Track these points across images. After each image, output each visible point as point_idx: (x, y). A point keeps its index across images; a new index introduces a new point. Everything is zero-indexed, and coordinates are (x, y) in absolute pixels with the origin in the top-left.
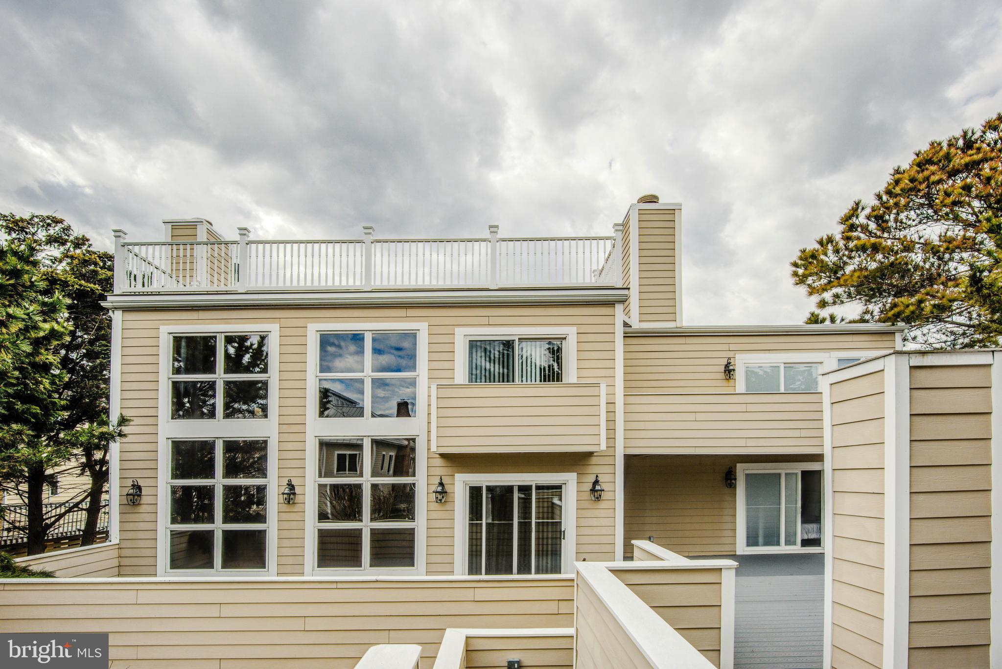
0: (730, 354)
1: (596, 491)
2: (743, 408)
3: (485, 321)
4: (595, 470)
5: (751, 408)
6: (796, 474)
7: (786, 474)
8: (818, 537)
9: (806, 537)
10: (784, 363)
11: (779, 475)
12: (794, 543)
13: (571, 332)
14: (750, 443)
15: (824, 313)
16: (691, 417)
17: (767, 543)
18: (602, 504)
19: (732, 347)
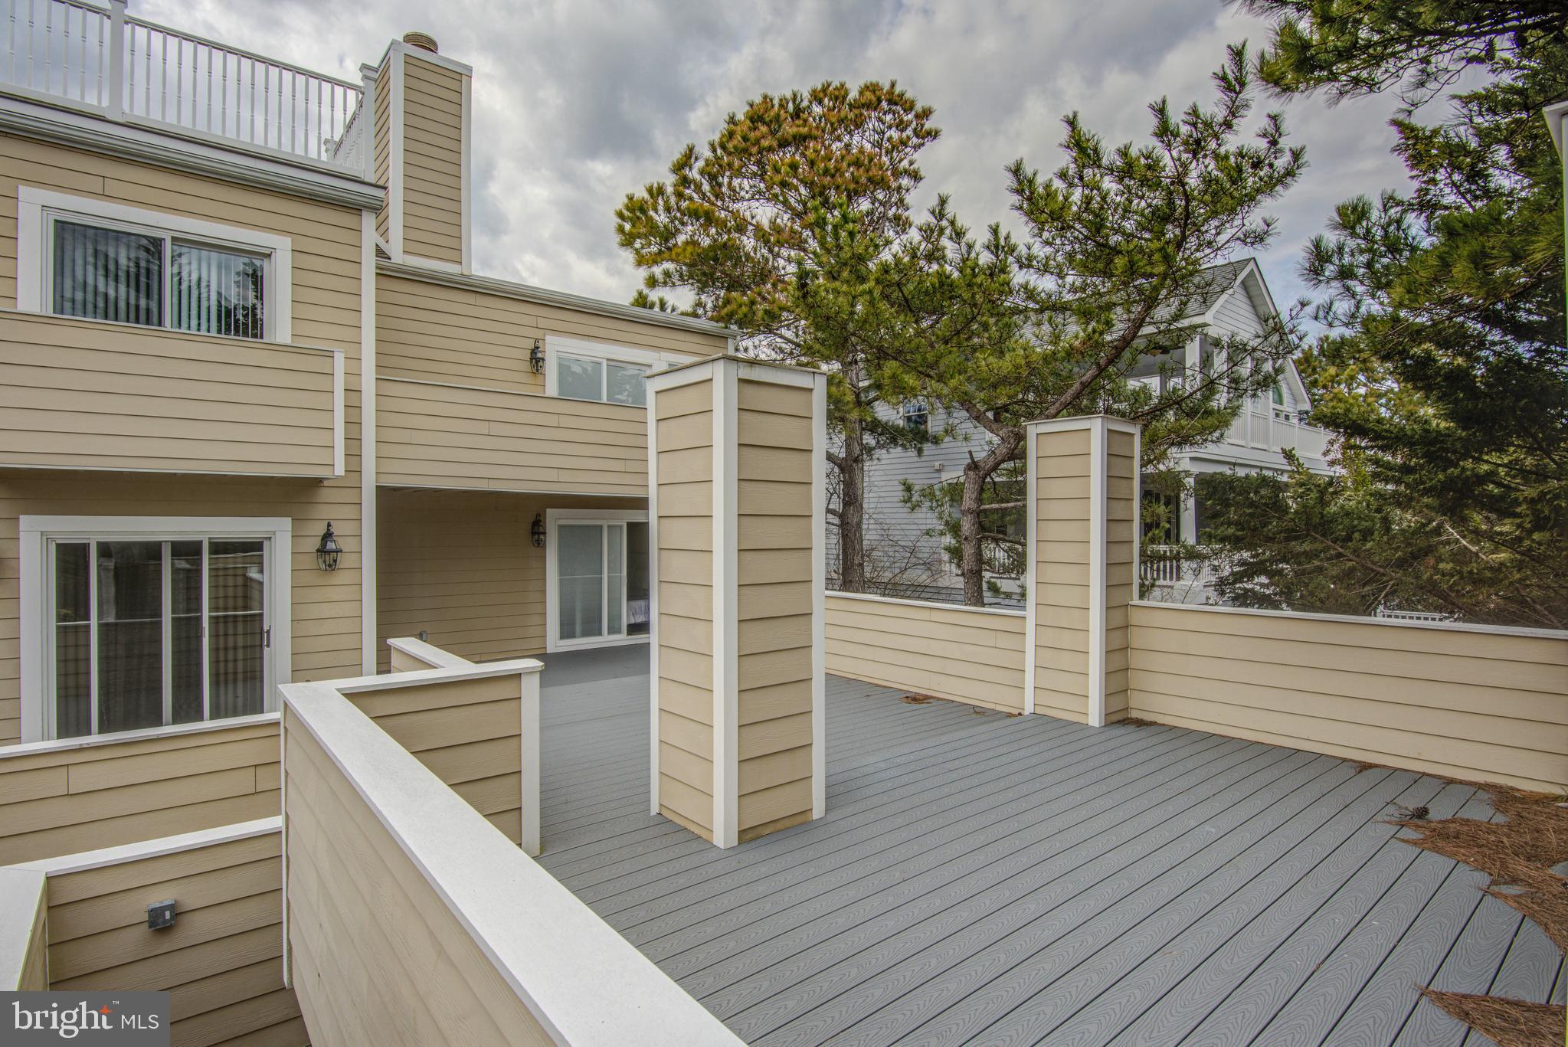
0: (538, 334)
1: (327, 554)
2: (553, 420)
3: (96, 185)
4: (326, 513)
5: (565, 421)
6: (621, 527)
7: (609, 527)
8: (646, 619)
9: (632, 621)
10: (608, 360)
11: (601, 527)
12: (619, 631)
13: (282, 246)
14: (565, 476)
15: (654, 296)
16: (483, 428)
17: (586, 633)
18: (340, 577)
19: (542, 323)
